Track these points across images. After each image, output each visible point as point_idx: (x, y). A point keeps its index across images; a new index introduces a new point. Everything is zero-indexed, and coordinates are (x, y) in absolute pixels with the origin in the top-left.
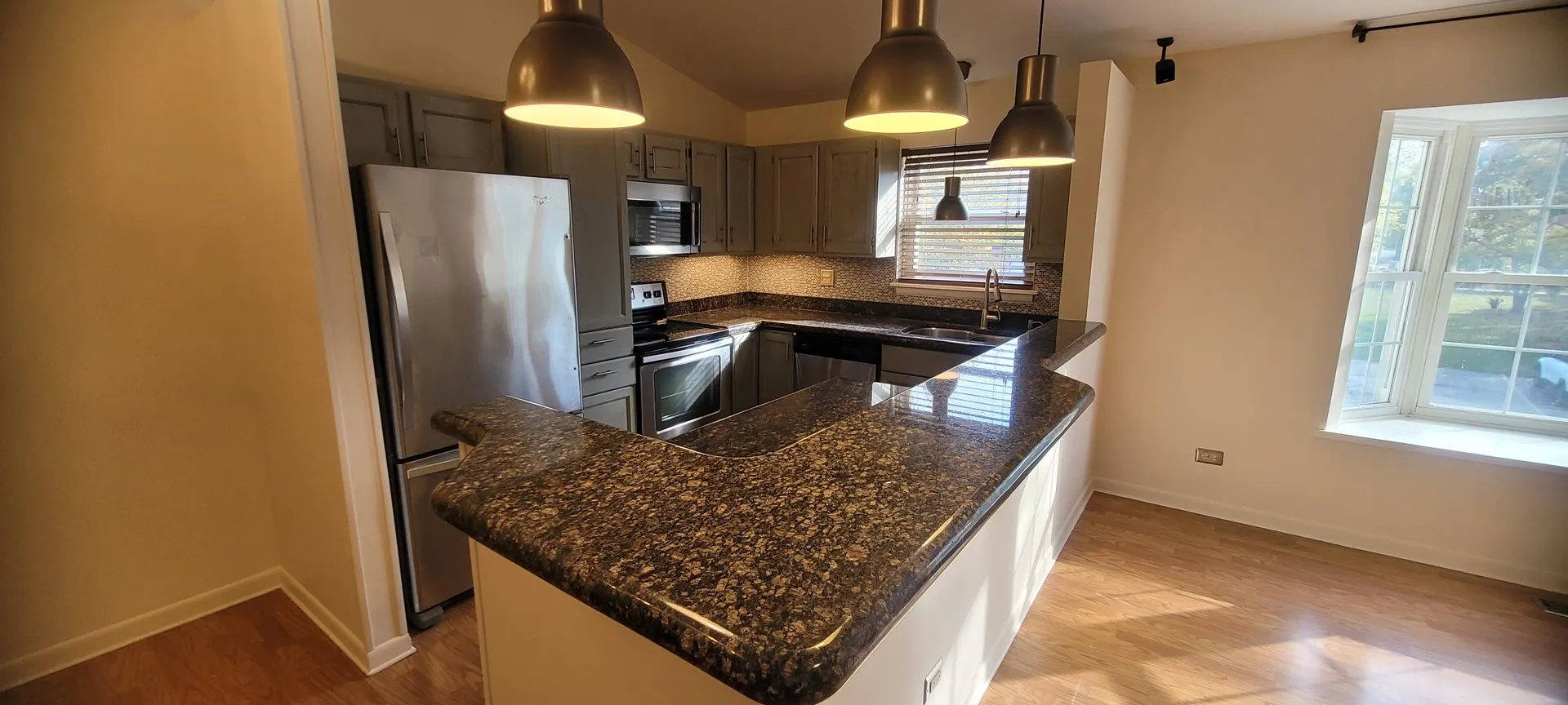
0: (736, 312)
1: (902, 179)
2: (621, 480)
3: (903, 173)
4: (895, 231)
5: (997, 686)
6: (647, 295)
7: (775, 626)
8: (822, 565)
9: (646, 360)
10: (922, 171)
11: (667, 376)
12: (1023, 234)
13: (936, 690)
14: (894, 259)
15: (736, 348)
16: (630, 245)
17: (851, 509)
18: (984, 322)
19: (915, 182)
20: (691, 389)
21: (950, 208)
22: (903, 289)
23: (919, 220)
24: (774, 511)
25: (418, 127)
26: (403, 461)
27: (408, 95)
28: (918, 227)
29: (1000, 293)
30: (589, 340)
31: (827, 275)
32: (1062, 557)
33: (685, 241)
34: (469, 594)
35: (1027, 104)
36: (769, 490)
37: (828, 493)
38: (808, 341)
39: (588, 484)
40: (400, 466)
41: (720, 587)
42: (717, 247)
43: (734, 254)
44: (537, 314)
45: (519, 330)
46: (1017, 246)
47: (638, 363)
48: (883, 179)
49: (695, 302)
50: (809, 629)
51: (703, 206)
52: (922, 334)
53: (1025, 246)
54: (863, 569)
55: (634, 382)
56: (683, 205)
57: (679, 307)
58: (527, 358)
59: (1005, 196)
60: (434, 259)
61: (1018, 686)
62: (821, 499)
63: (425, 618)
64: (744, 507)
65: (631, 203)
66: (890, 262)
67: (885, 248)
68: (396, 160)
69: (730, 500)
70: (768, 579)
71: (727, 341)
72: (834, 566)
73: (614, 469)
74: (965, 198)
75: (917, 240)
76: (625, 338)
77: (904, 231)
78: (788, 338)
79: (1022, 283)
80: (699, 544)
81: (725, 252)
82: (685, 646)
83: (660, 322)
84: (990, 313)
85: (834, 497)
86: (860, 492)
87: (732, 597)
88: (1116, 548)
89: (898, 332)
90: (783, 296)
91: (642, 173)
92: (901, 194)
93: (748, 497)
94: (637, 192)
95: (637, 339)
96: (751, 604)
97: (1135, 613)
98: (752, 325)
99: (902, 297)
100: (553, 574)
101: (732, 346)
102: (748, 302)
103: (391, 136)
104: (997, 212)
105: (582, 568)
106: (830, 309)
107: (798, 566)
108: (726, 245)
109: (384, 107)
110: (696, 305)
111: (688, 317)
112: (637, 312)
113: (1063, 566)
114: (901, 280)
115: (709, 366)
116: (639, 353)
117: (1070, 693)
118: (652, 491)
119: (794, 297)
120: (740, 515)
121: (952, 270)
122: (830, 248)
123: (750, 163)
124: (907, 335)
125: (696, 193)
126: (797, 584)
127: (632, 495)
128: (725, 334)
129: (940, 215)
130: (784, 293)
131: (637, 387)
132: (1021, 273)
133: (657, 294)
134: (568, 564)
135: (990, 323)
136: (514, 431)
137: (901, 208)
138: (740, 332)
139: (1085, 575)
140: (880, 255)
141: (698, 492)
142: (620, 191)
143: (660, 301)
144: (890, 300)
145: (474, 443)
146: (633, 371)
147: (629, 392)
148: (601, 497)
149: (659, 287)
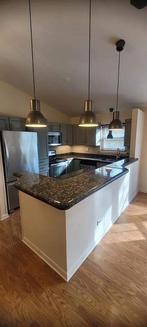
0: (69, 156)
1: (101, 131)
2: (43, 182)
3: (101, 129)
4: (100, 141)
5: (114, 225)
6: (52, 153)
7: (62, 200)
8: (71, 193)
9: (51, 165)
10: (105, 129)
11: (55, 168)
12: (124, 141)
13: (100, 223)
14: (100, 146)
15: (69, 163)
16: (49, 144)
17: (78, 187)
18: (117, 158)
19: (104, 131)
20: (60, 171)
21: (110, 136)
22: (102, 152)
23: (105, 138)
24: (66, 187)
25: (11, 123)
26: (7, 183)
27: (9, 118)
28: (105, 140)
29: (120, 153)
30: (41, 161)
31: (87, 149)
32: (130, 203)
33: (59, 143)
34: (19, 207)
35: (115, 120)
36: (66, 184)
37: (75, 185)
38: (83, 162)
39: (38, 183)
40: (7, 184)
41: (55, 196)
42: (66, 144)
43: (69, 145)
44: (32, 157)
45: (28, 159)
46: (123, 143)
47: (50, 166)
48: (97, 131)
49: (61, 154)
50: (66, 200)
51: (63, 136)
52: (105, 160)
53: (124, 143)
54: (77, 194)
55: (49, 169)
56: (59, 136)
57: (58, 155)
58: (29, 164)
59: (121, 134)
60: (13, 147)
61: (118, 225)
62: (73, 185)
63: (11, 211)
64: (61, 186)
65: (48, 136)
66: (99, 147)
67: (98, 144)
68: (7, 129)
69: (59, 185)
70: (62, 195)
71: (67, 162)
72: (73, 193)
73: (42, 181)
74: (113, 134)
75: (104, 142)
76: (47, 161)
77: (102, 141)
78: (79, 161)
79: (124, 150)
80: (53, 191)
81: (67, 145)
82: (49, 202)
83: (54, 158)
84: (118, 156)
85: (76, 185)
86: (80, 184)
87: (57, 197)
88: (142, 202)
89: (100, 160)
90: (79, 153)
91: (51, 130)
92: (101, 133)
93: (62, 185)
94: (50, 134)
95: (50, 161)
96: (59, 198)
97: (142, 213)
98: (72, 159)
99: (101, 153)
100: (31, 195)
101: (68, 163)
102: (72, 154)
103: (6, 125)
104: (120, 137)
105: (36, 193)
106: (88, 156)
107: (67, 193)
108: (67, 144)
109: (5, 120)
110: (61, 155)
111: (60, 157)
112: (50, 157)
113: (130, 205)
114: (101, 150)
115: (64, 166)
116: (50, 164)
117: (128, 227)
118: (47, 184)
119: (81, 153)
120: (61, 187)
121: (111, 148)
122: (87, 144)
123: (72, 128)
124: (102, 161)
125: (62, 133)
126: (66, 195)
127: (44, 184)
128: (67, 160)
129: (108, 138)
130: (79, 152)
131: (50, 170)
132: (124, 149)
133: (54, 153)
134: (34, 193)
135: (118, 158)
136: (26, 176)
137: (101, 136)
138: (70, 160)
139: (135, 206)
140: (97, 145)
141: (55, 184)
142: (46, 134)
143: (54, 154)
144: (99, 154)
145: (20, 177)
146: (49, 167)
147: (48, 171)
148: (39, 185)
149: (54, 151)
